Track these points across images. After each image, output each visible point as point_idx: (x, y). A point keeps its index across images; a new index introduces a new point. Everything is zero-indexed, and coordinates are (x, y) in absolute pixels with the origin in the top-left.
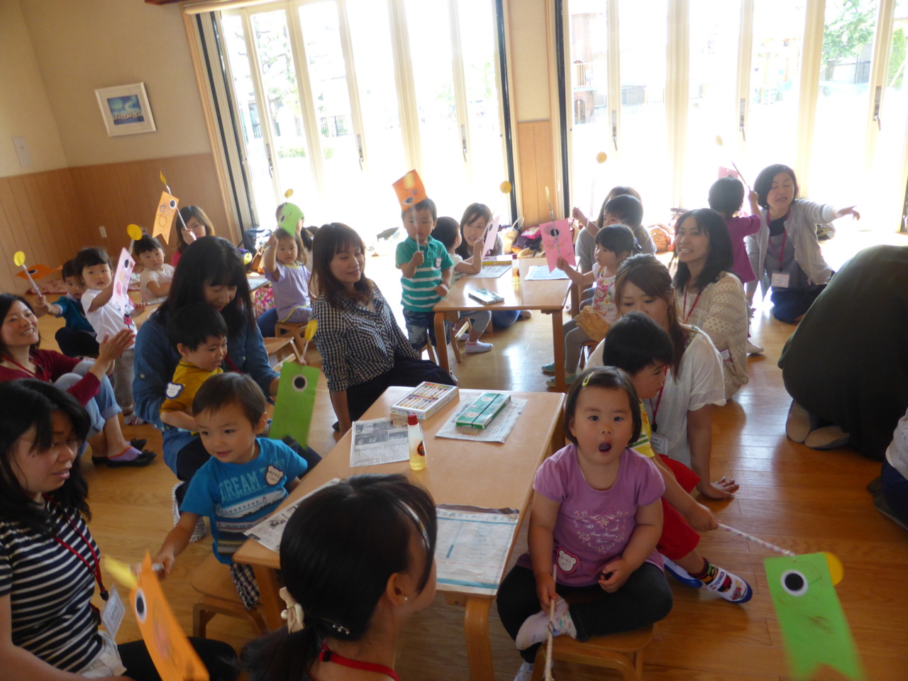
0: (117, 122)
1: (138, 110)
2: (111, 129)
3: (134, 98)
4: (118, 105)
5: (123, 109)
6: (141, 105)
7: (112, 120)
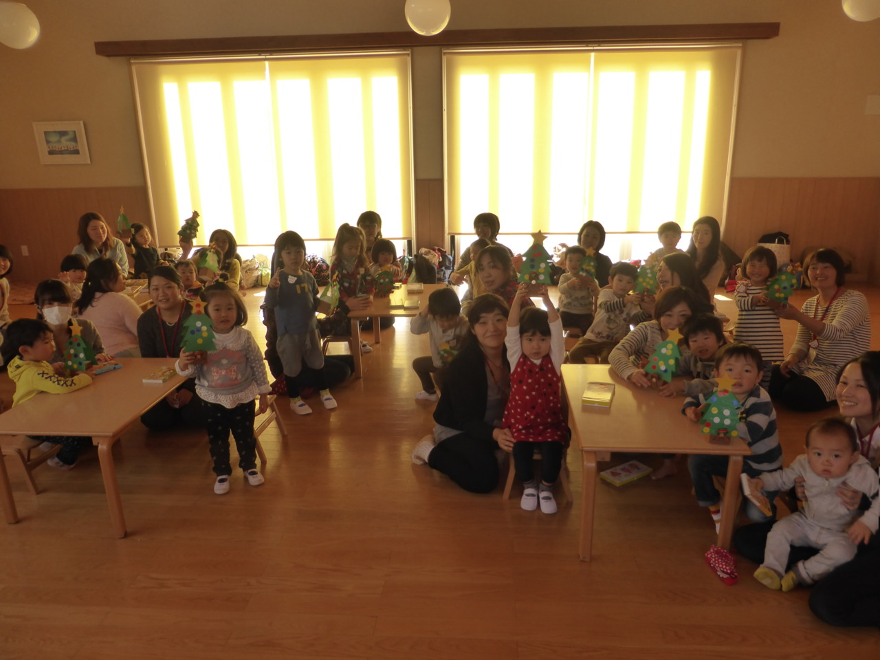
1: (73, 144)
2: (44, 158)
3: (71, 134)
4: (55, 138)
5: (59, 141)
6: (78, 140)
7: (46, 150)
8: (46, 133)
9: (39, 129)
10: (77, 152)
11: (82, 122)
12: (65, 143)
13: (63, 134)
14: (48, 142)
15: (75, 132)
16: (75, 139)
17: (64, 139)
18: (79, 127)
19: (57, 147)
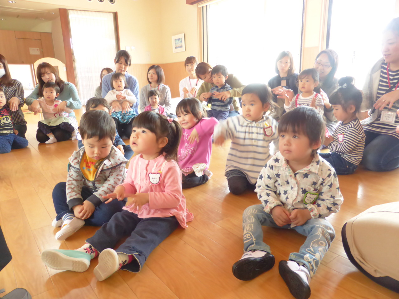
0: (176, 48)
1: (181, 43)
2: (174, 50)
3: (181, 39)
4: (177, 42)
5: (178, 43)
8: (175, 40)
9: (173, 38)
10: (182, 47)
11: (183, 34)
12: (179, 44)
13: (179, 39)
14: (175, 44)
15: (182, 38)
16: (181, 42)
18: (182, 36)
19: (178, 45)
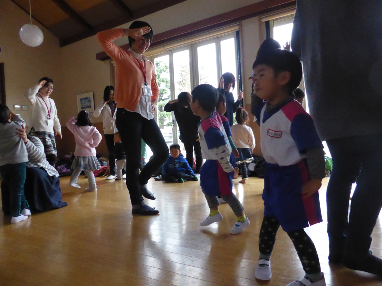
1: (89, 103)
4: (83, 102)
5: (85, 102)
6: (91, 101)
7: (80, 107)
8: (81, 99)
9: (79, 97)
11: (92, 93)
12: (87, 103)
13: (86, 99)
14: (81, 104)
15: (90, 97)
16: (90, 101)
17: (86, 101)
18: (91, 95)
19: (85, 105)
